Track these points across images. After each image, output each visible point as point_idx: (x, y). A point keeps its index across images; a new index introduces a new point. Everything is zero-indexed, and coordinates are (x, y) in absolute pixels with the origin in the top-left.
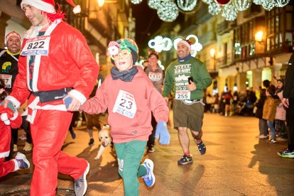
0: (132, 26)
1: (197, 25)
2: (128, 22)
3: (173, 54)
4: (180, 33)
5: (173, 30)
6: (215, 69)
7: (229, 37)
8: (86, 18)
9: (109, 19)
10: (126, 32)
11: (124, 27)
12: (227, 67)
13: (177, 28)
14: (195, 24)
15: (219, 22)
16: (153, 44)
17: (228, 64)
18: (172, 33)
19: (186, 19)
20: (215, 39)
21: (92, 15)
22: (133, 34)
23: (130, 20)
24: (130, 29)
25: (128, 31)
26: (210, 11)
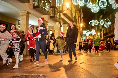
0: (82, 16)
1: (110, 14)
2: (80, 15)
3: (100, 27)
4: (102, 18)
5: (100, 17)
8: (62, 13)
9: (72, 14)
10: (80, 19)
11: (79, 17)
13: (101, 16)
16: (91, 23)
18: (99, 18)
19: (105, 13)
21: (65, 12)
22: (83, 20)
23: (81, 14)
24: (82, 17)
25: (80, 18)
26: (113, 7)
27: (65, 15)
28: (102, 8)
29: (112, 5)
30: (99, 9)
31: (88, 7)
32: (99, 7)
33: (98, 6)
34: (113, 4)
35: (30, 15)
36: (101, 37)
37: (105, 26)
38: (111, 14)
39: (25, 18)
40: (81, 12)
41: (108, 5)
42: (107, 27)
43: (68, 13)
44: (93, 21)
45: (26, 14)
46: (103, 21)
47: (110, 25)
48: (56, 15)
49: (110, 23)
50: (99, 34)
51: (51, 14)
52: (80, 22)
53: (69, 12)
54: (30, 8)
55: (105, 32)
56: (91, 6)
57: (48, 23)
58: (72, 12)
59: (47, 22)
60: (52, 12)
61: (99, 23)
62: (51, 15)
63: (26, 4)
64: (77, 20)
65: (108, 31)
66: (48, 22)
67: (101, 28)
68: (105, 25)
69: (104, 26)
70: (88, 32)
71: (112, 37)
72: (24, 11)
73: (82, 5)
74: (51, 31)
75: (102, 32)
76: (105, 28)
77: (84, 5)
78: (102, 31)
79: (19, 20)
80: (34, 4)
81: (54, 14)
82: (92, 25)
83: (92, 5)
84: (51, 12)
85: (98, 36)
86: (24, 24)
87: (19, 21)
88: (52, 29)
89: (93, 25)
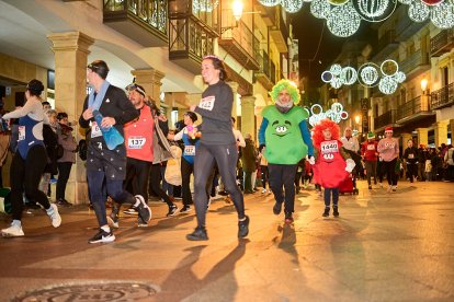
0: (294, 51)
1: (398, 43)
2: (288, 46)
3: (363, 92)
4: (370, 58)
5: (361, 55)
6: (429, 110)
7: (449, 58)
8: (216, 40)
9: (254, 42)
10: (285, 61)
11: (281, 54)
12: (449, 106)
13: (367, 52)
14: (394, 42)
15: (432, 35)
16: (328, 77)
17: (450, 101)
18: (360, 59)
19: (380, 36)
20: (427, 63)
21: (227, 35)
22: (297, 64)
23: (289, 42)
24: (292, 57)
25: (288, 58)
26: (411, 16)
27: (228, 46)
28: (371, 19)
29: (408, 6)
30: (358, 21)
31: (316, 15)
32: (357, 15)
33: (353, 10)
34: (413, 3)
35: (90, 48)
36: (366, 129)
37: (383, 89)
38: (403, 44)
39: (74, 59)
40: (291, 34)
41: (391, 5)
42: (388, 92)
43: (238, 39)
44: (335, 69)
45: (75, 43)
46: (374, 69)
47: (399, 84)
48: (195, 45)
49: (400, 77)
50: (358, 119)
51: (175, 45)
52: (285, 75)
53: (244, 35)
54: (90, 20)
55: (380, 113)
56: (327, 10)
57: (162, 81)
58: (254, 37)
59: (160, 76)
60: (178, 35)
61: (360, 77)
62: (175, 48)
63: (73, 3)
64: (273, 66)
65: (392, 107)
66: (162, 76)
67: (366, 96)
68: (380, 83)
69: (377, 87)
70: (317, 111)
71: (410, 132)
72: (66, 34)
73: (292, 9)
74: (174, 109)
75: (371, 113)
76: (382, 95)
77: (300, 6)
78: (369, 108)
79: (49, 70)
80: (105, 6)
81: (187, 46)
82: (333, 85)
83: (332, 7)
84: (175, 35)
85: (354, 126)
86: (70, 85)
87: (51, 73)
88: (179, 103)
89: (335, 83)
